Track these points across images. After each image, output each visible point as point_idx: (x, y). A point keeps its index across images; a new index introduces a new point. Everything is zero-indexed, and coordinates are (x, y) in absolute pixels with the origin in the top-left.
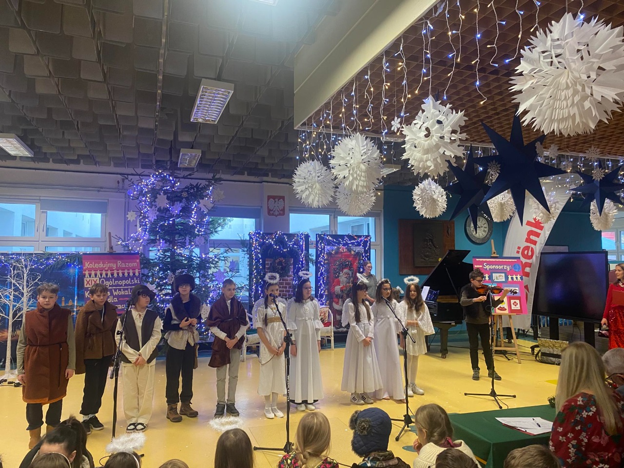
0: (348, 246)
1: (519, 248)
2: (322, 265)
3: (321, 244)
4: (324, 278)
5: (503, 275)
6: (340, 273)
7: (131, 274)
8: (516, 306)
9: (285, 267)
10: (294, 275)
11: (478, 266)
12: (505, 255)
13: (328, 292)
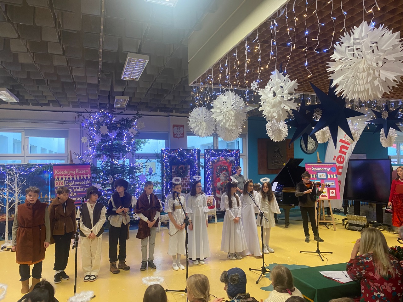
0: (225, 157)
1: (335, 157)
2: (208, 169)
3: (208, 156)
4: (210, 177)
5: (325, 174)
6: (220, 174)
7: (85, 178)
8: (333, 194)
9: (185, 171)
10: (191, 176)
11: (309, 169)
12: (326, 162)
13: (213, 186)
